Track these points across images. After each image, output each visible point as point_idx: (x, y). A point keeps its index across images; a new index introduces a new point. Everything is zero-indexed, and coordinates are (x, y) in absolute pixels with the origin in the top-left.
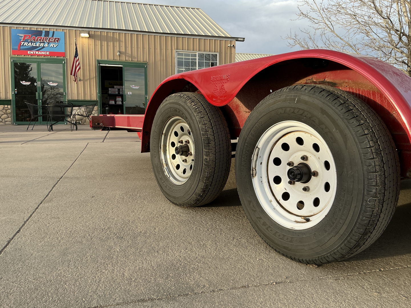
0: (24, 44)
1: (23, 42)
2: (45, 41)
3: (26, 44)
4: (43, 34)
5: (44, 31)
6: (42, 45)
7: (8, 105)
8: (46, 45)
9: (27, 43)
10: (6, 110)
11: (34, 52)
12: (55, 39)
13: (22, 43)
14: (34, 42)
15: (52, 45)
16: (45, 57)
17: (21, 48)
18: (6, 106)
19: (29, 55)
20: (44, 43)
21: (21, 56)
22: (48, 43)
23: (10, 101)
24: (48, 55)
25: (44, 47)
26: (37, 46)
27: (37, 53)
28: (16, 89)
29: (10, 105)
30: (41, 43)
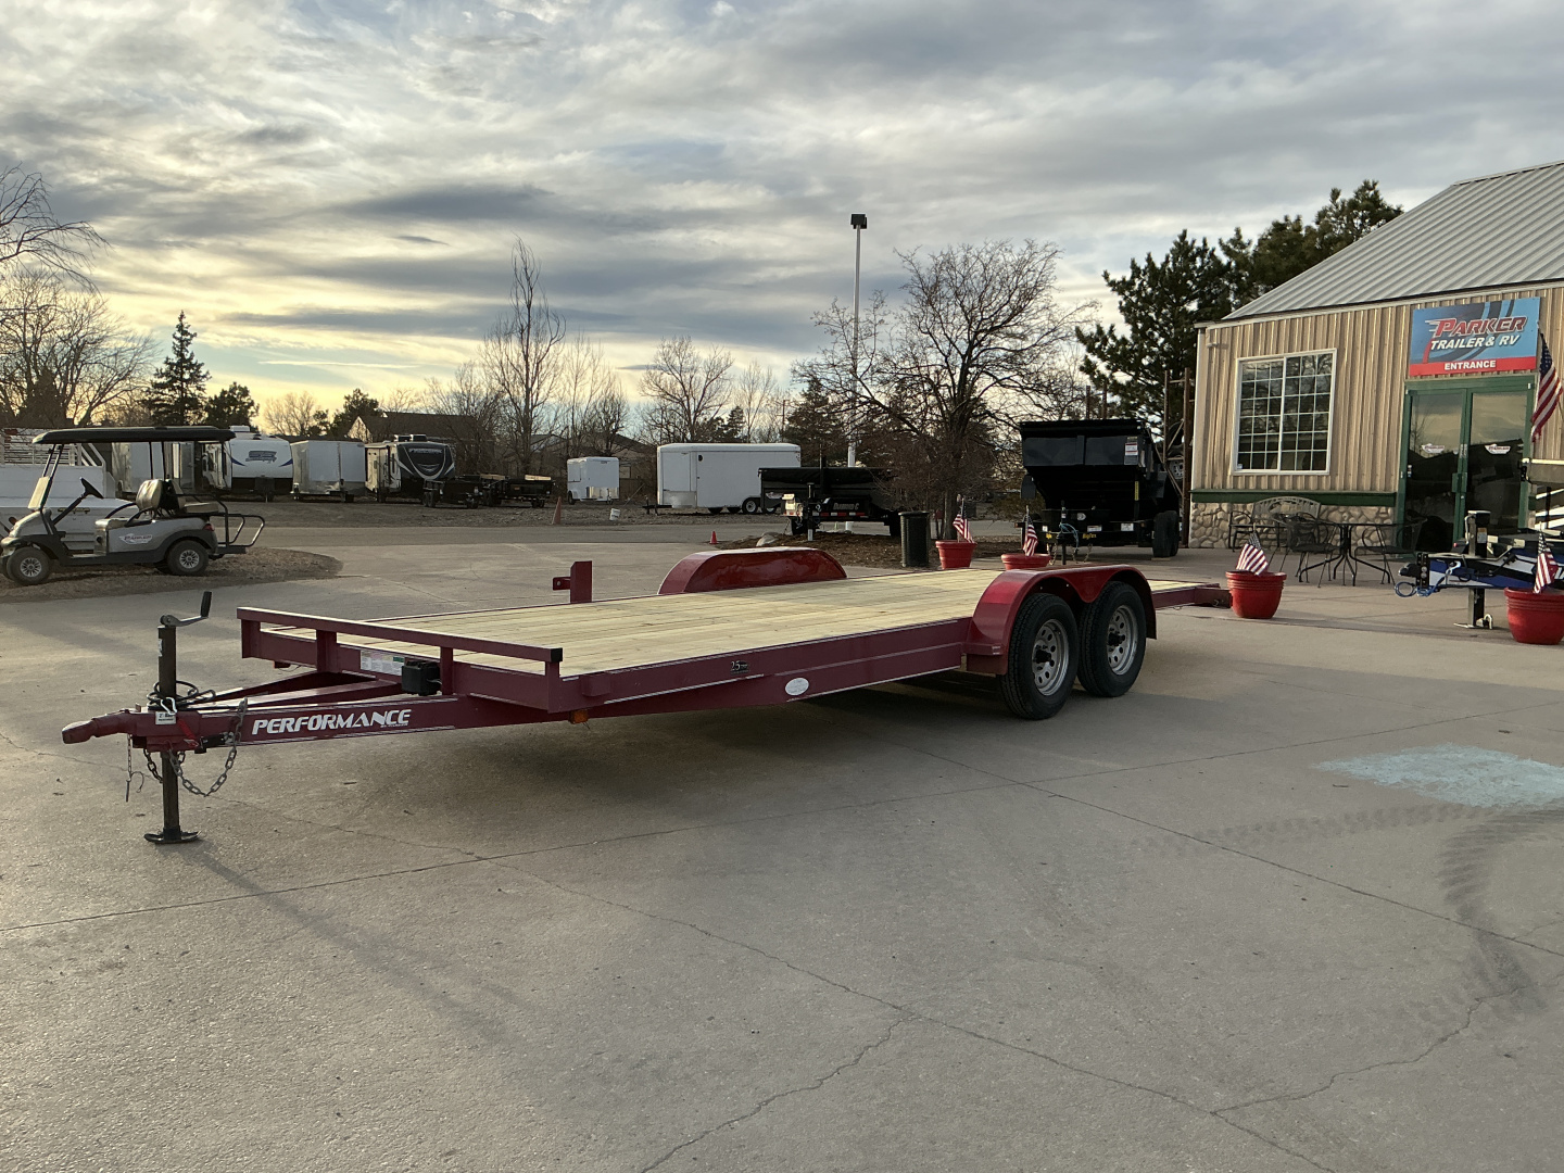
0: (1437, 344)
1: (1435, 339)
2: (1488, 332)
3: (1442, 344)
4: (1486, 311)
5: (1488, 304)
6: (1480, 341)
7: (1387, 506)
8: (1490, 341)
9: (1446, 342)
10: (1383, 519)
11: (1460, 364)
12: (1515, 320)
13: (1434, 343)
14: (1461, 338)
15: (1503, 340)
16: (1486, 376)
17: (1433, 355)
18: (1383, 509)
19: (1447, 372)
20: (1485, 336)
21: (1428, 379)
22: (1496, 335)
23: (1395, 494)
24: (1491, 370)
25: (1484, 347)
26: (1468, 346)
27: (1466, 365)
28: (1410, 466)
29: (1393, 505)
30: (1477, 337)
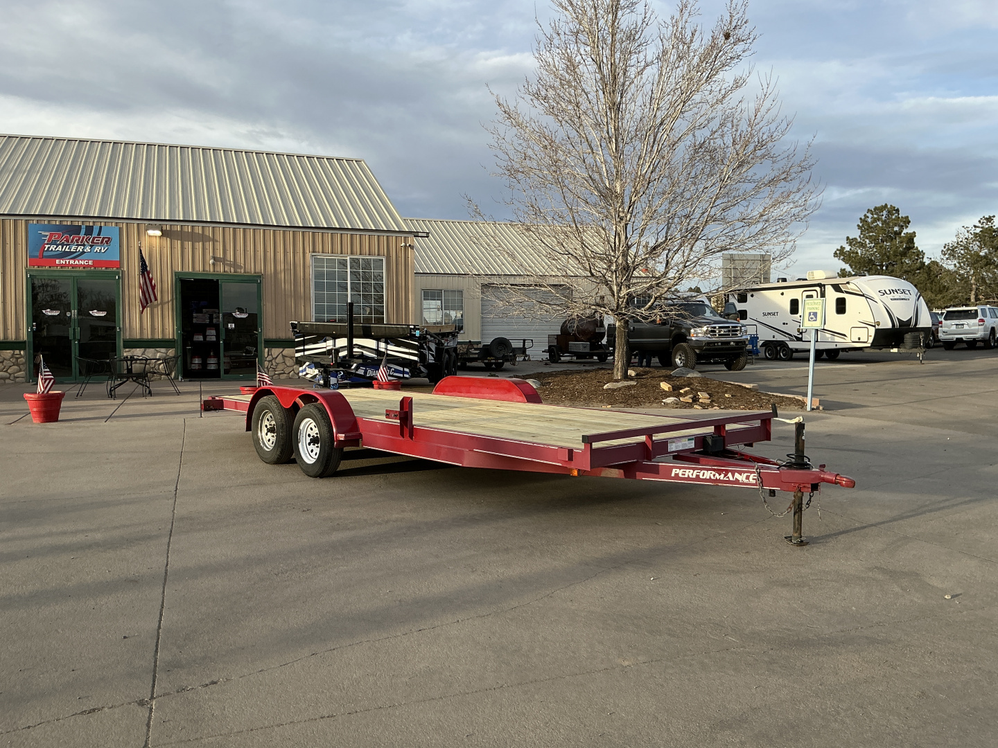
0: (49, 248)
1: (47, 244)
2: (86, 243)
3: (53, 247)
4: (83, 231)
5: (83, 227)
6: (80, 249)
7: (20, 350)
8: (88, 249)
9: (55, 246)
10: (17, 358)
11: (67, 261)
12: (104, 238)
13: (47, 246)
14: (67, 245)
15: (97, 249)
16: (86, 269)
17: (45, 254)
18: (17, 352)
19: (57, 266)
20: (84, 245)
21: (44, 268)
22: (91, 246)
23: (25, 342)
24: (90, 266)
25: (83, 252)
26: (72, 250)
27: (72, 262)
28: (34, 324)
29: (24, 349)
30: (78, 245)
